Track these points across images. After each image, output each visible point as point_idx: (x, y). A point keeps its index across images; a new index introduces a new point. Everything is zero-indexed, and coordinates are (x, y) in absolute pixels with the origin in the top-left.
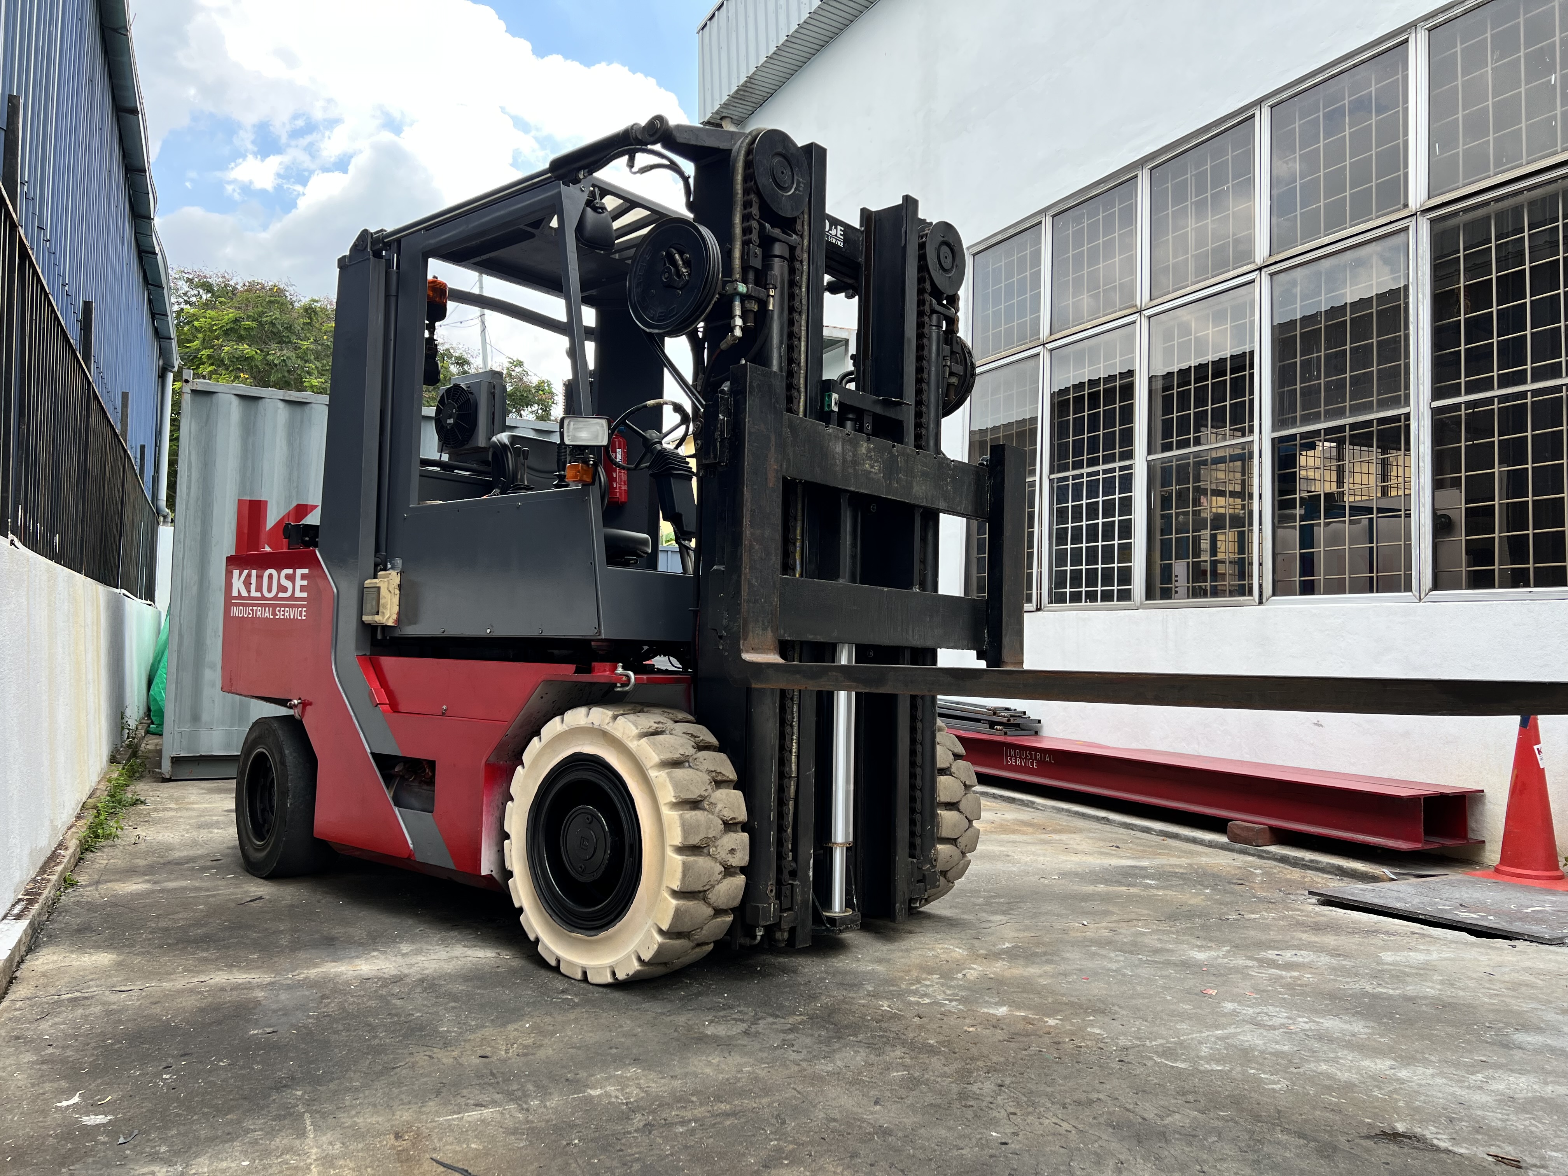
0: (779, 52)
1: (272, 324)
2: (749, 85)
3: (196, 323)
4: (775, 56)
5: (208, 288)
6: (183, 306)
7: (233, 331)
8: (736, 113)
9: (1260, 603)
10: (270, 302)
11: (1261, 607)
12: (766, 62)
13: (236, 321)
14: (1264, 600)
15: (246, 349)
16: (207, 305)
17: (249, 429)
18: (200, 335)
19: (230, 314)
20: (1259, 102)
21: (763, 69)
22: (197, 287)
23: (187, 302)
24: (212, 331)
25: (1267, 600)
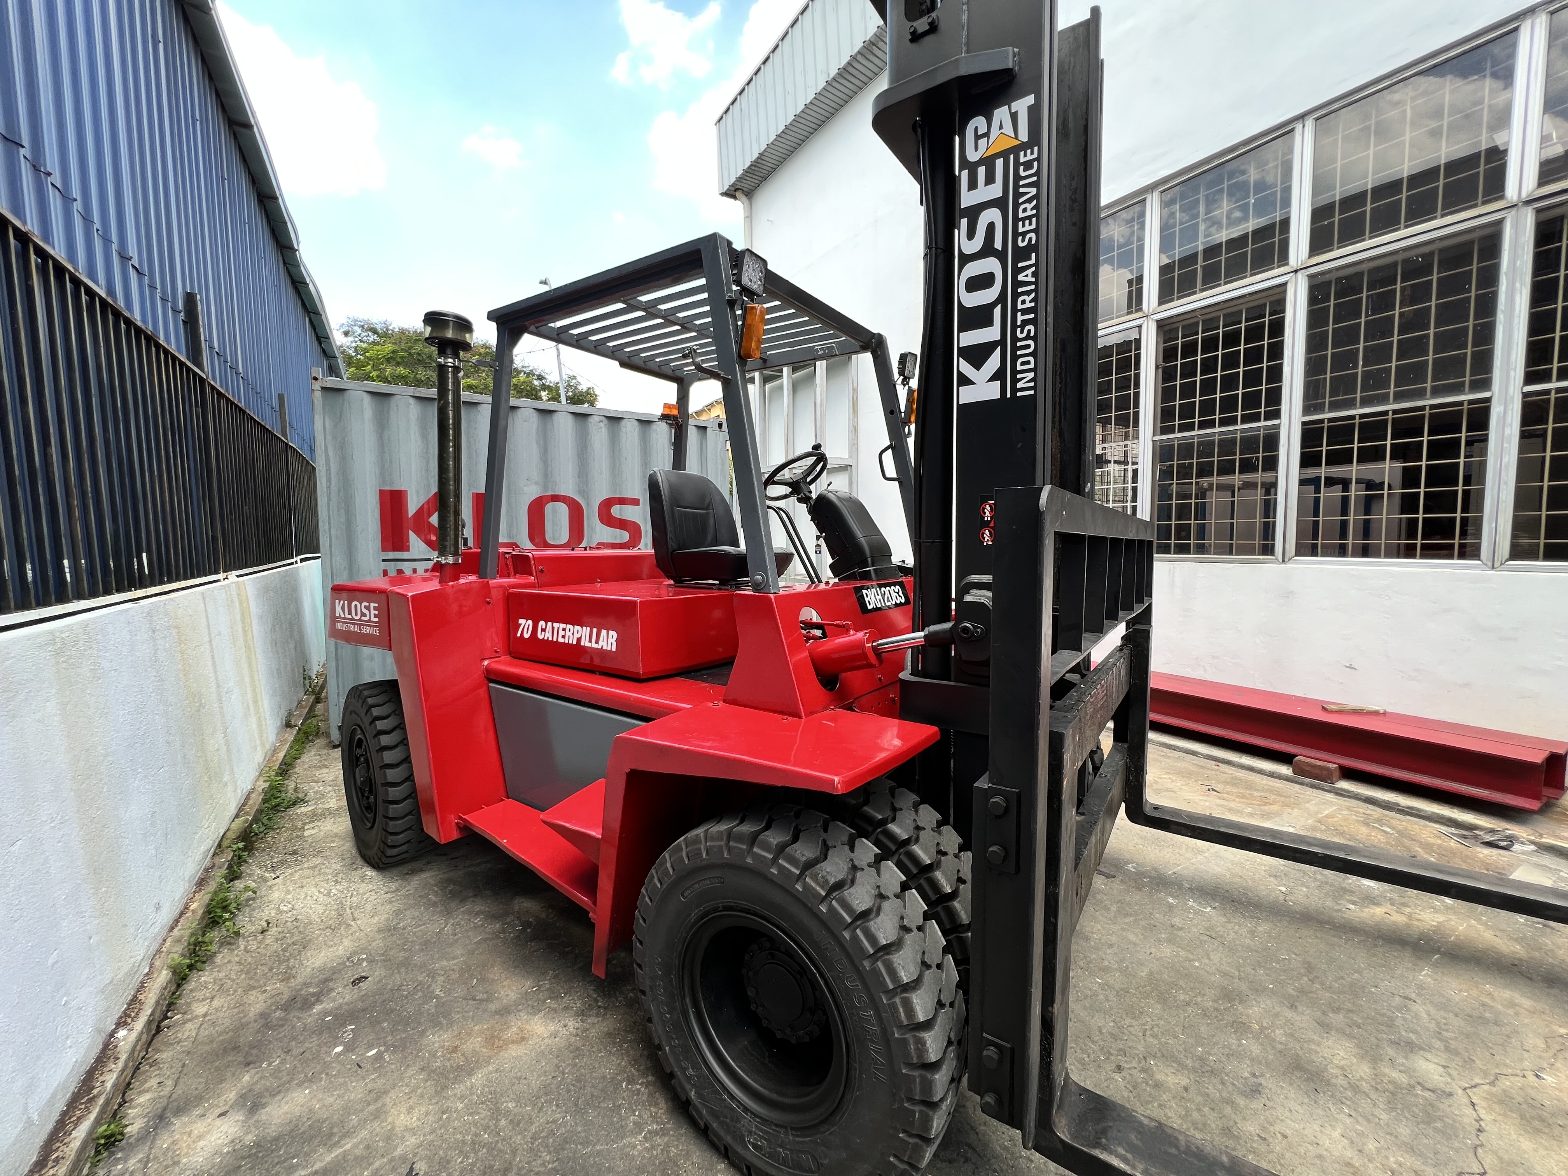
0: (787, 131)
1: (419, 354)
2: (759, 161)
3: (367, 354)
4: (783, 135)
5: (375, 331)
6: (358, 343)
7: (390, 359)
8: (746, 186)
9: (1283, 561)
10: (416, 340)
11: (1283, 565)
12: (775, 140)
13: (394, 352)
14: (1286, 560)
15: (401, 370)
16: (374, 343)
17: (382, 423)
18: (371, 363)
19: (389, 347)
20: (1302, 117)
21: (772, 146)
22: (366, 331)
23: (361, 341)
24: (379, 359)
25: (1290, 559)
